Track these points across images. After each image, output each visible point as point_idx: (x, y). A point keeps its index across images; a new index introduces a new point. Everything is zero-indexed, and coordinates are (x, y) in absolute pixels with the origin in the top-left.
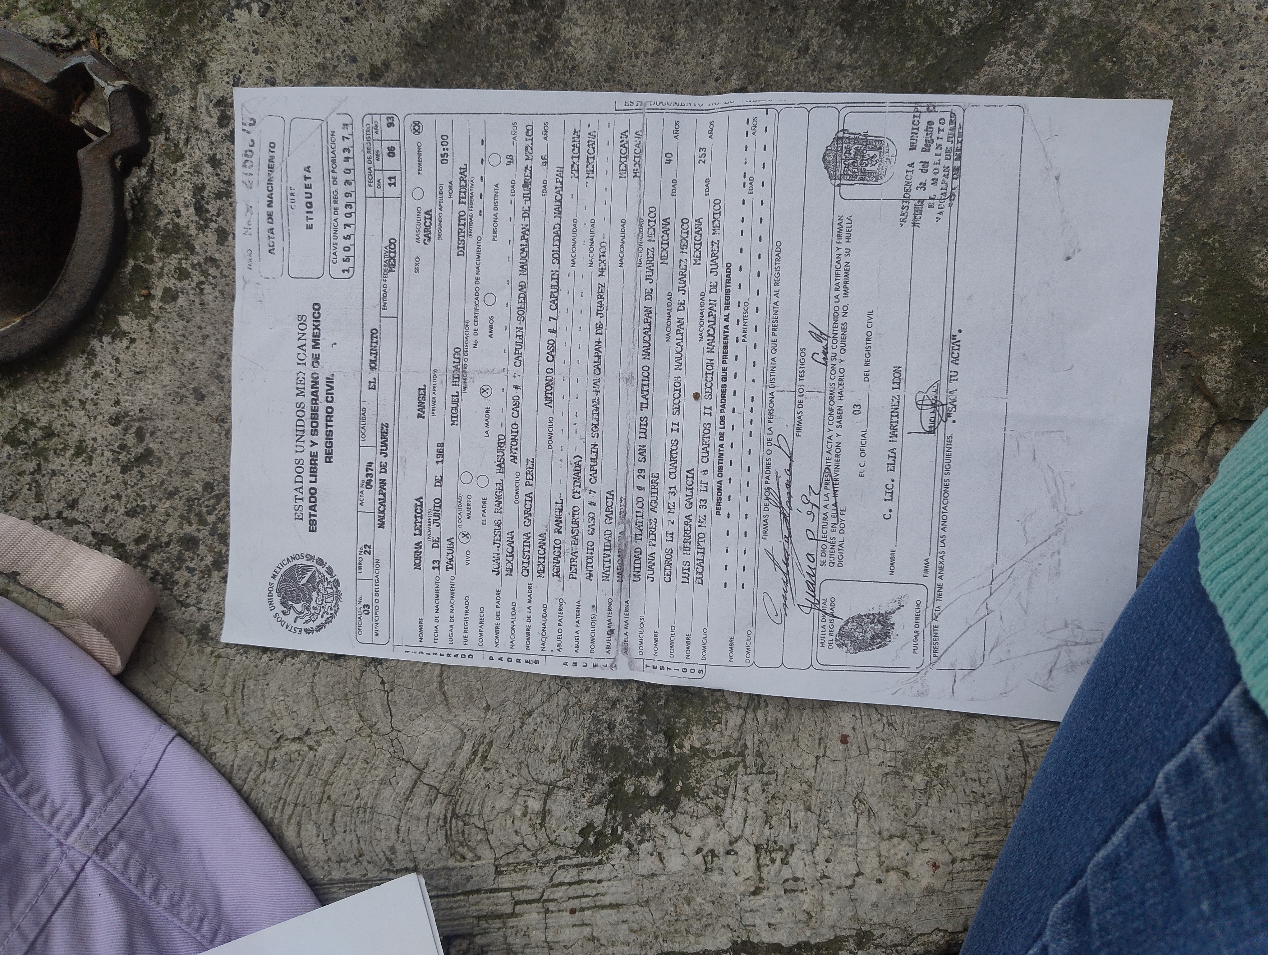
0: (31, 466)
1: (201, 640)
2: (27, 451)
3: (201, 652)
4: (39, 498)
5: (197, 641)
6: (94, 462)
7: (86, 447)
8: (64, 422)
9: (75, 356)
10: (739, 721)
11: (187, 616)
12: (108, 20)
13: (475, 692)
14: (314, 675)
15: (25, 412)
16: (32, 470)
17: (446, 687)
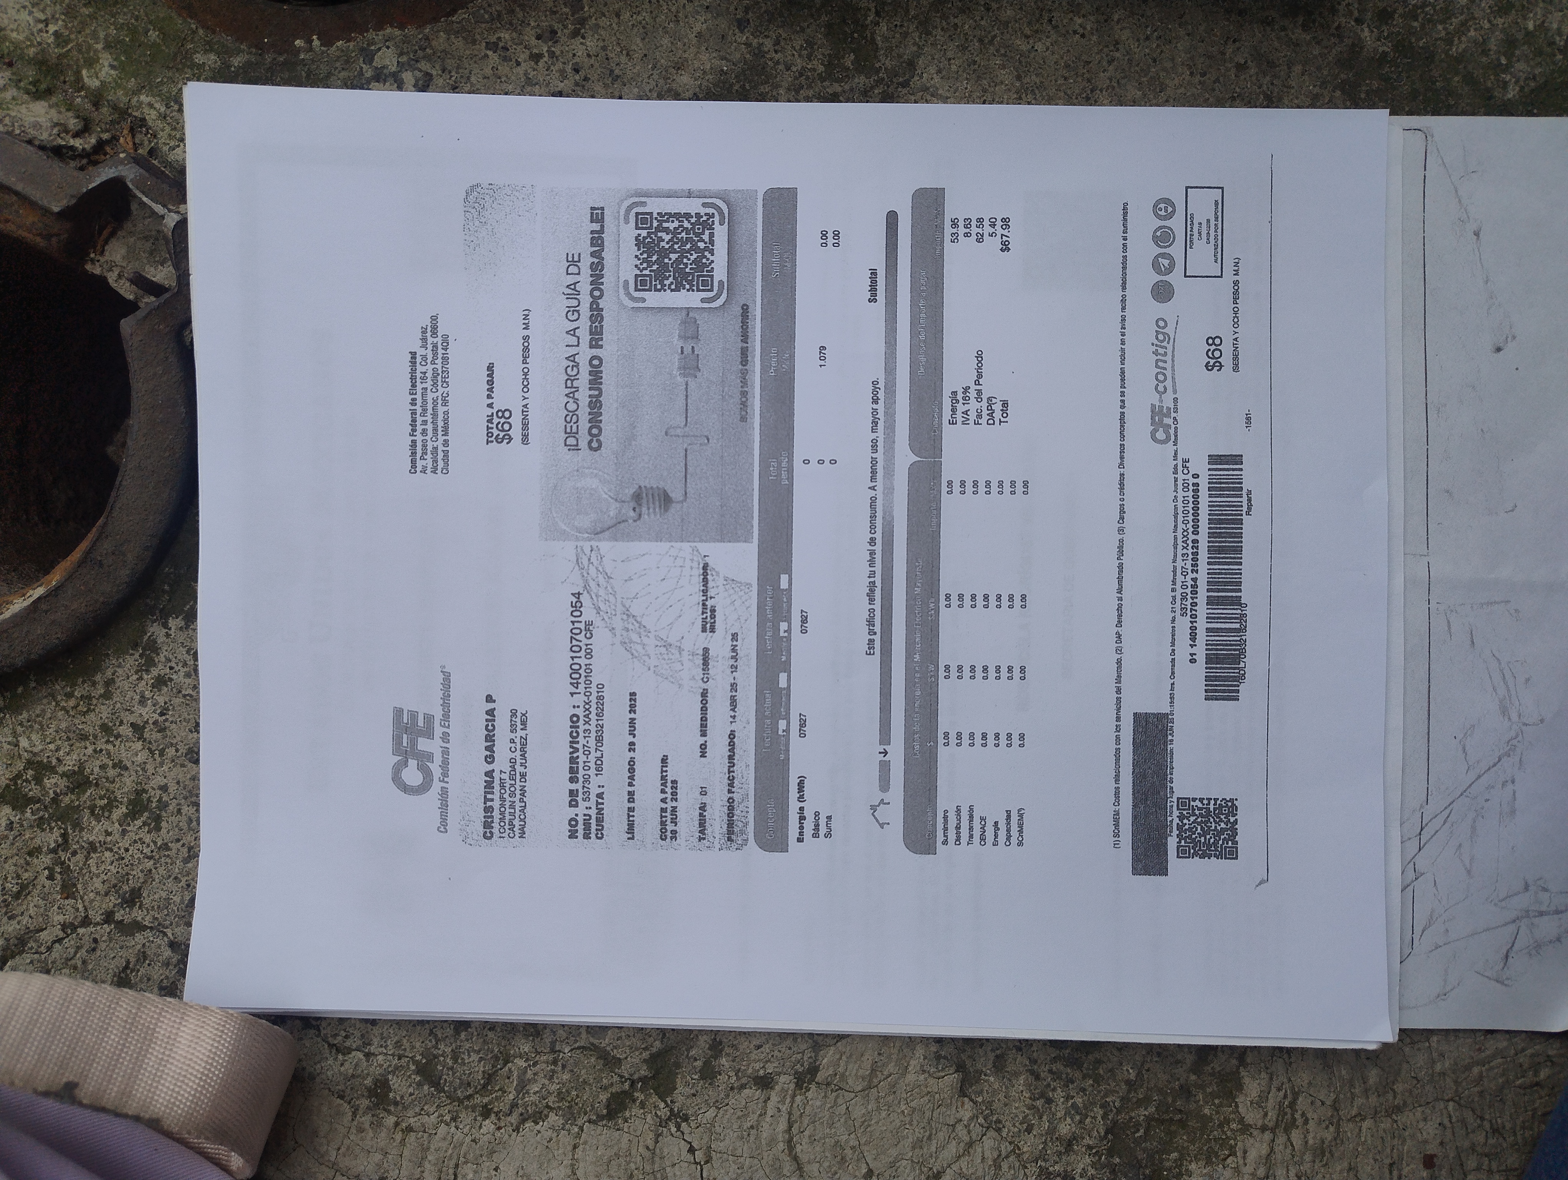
0: (52, 838)
1: (376, 1106)
2: (41, 813)
3: (377, 1124)
4: (68, 890)
5: (369, 1108)
6: (164, 824)
7: (149, 800)
8: (106, 761)
9: (121, 652)
10: (1265, 1151)
11: (348, 1068)
12: (151, 105)
13: (849, 1152)
14: (575, 1147)
15: (36, 750)
16: (53, 845)
17: (799, 1148)
